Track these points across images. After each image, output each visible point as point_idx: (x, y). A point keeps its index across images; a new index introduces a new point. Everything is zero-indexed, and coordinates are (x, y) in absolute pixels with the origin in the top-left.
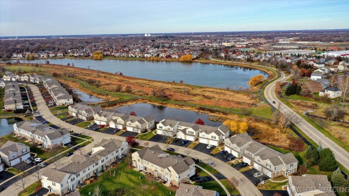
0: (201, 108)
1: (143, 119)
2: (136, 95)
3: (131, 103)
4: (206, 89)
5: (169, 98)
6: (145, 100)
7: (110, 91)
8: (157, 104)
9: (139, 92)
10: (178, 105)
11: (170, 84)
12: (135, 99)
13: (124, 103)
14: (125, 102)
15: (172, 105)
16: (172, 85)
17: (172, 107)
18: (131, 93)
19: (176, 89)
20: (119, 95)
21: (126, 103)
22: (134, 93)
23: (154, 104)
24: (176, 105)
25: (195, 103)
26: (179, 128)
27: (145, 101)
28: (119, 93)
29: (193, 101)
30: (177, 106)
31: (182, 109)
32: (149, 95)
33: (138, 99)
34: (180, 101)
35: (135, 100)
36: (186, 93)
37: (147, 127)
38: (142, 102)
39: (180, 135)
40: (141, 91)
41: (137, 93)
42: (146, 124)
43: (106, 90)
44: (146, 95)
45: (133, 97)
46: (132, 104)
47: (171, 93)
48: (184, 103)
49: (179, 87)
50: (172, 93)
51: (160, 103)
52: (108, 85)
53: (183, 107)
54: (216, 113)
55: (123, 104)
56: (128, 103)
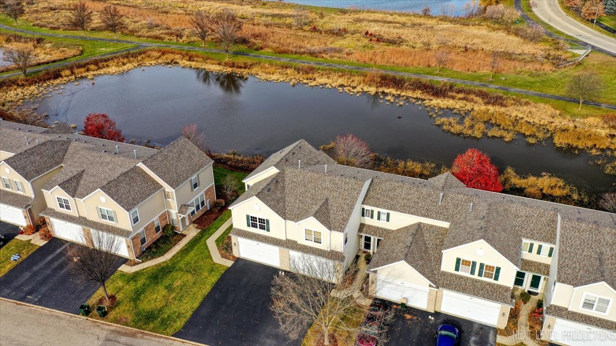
0: (385, 81)
1: (141, 165)
2: (140, 36)
3: (117, 66)
4: (361, 16)
5: (254, 44)
6: (172, 53)
7: (54, 28)
8: (214, 68)
9: (151, 27)
10: (295, 69)
11: (248, 5)
12: (135, 51)
13: (92, 67)
14: (96, 63)
15: (273, 69)
16: (255, 7)
17: (274, 77)
18: (122, 33)
19: (270, 18)
20: (83, 38)
21: (99, 68)
22: (132, 32)
23: (203, 69)
24: (286, 68)
25: (353, 59)
26: (368, 221)
27: (170, 57)
28: (81, 33)
29: (340, 51)
30: (289, 71)
31: (313, 83)
32: (184, 38)
33: (144, 52)
34: (296, 53)
35: (135, 56)
36: (306, 28)
37: (174, 211)
38: (160, 61)
39: (398, 282)
40: (157, 26)
41: (144, 32)
42: (166, 196)
43: (42, 26)
44: (174, 38)
45: (129, 46)
46: (121, 69)
47: (257, 29)
48: (311, 62)
49: (276, 11)
50: (262, 29)
51: (226, 64)
52: (54, 9)
53: (316, 75)
54: (453, 98)
55: (88, 70)
56: (108, 66)
